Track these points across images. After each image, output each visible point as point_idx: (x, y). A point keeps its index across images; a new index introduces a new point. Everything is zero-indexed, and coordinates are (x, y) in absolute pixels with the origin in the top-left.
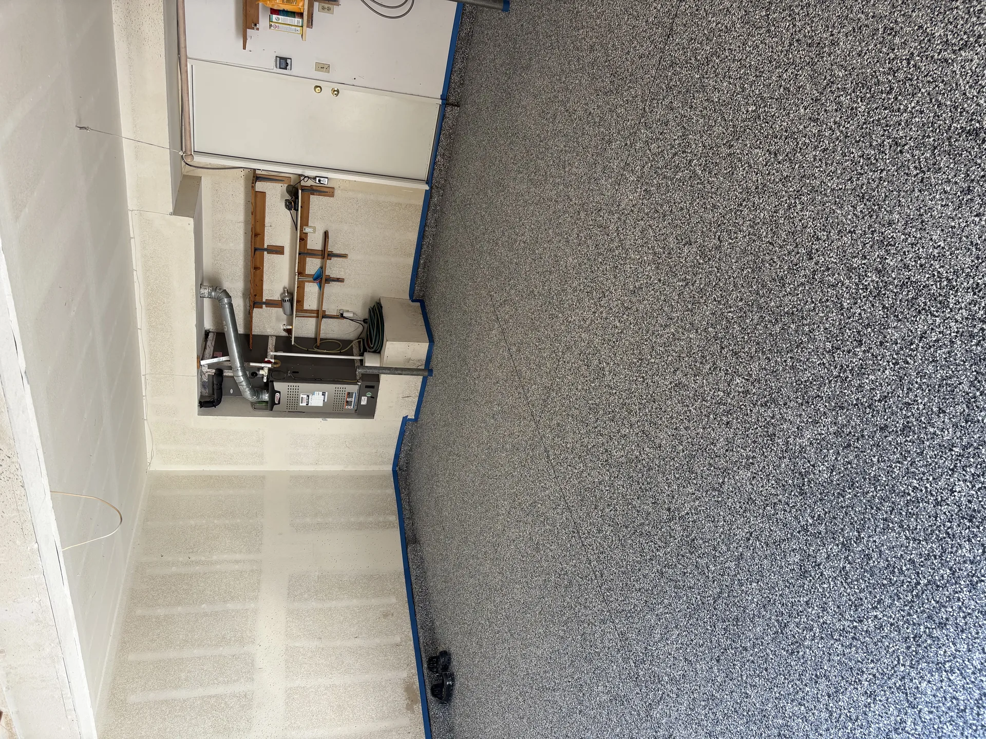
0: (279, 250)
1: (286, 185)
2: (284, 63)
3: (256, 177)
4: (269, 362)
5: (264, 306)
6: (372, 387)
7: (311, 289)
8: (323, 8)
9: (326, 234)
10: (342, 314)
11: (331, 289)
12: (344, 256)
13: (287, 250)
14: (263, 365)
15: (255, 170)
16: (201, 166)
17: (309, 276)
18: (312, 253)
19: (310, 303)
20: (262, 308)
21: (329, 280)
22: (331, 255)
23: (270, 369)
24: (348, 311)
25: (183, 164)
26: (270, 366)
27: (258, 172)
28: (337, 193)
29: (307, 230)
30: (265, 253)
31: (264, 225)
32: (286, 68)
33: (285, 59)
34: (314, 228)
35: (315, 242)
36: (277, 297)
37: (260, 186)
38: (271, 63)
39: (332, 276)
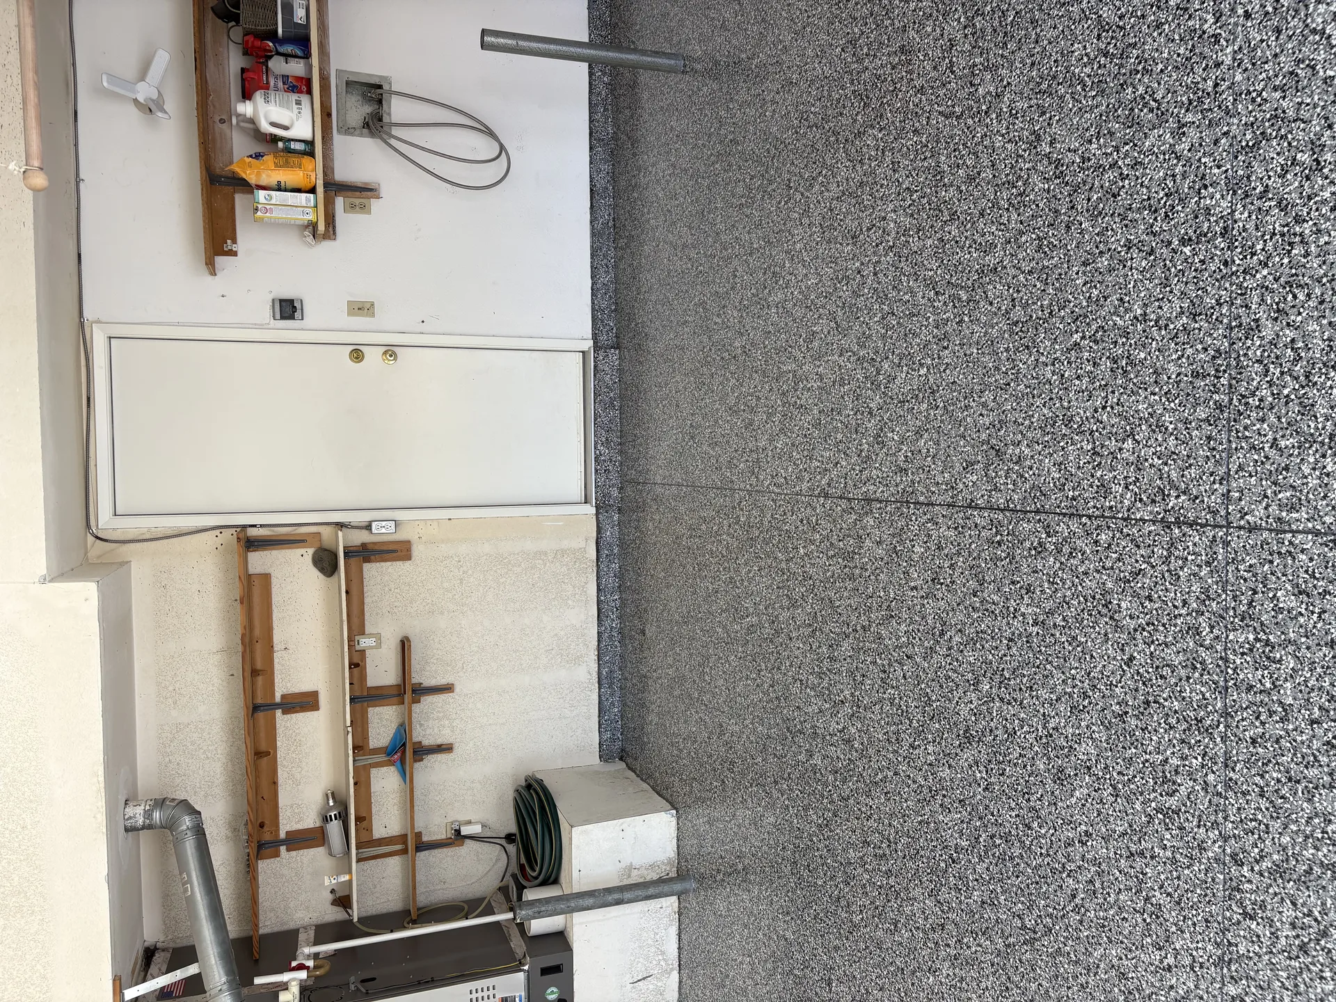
0: (306, 702)
1: (311, 551)
2: (288, 309)
3: (249, 542)
4: (301, 967)
5: (283, 849)
6: (557, 969)
7: (386, 781)
8: (353, 206)
9: (405, 645)
10: (458, 832)
11: (430, 772)
12: (447, 689)
13: (323, 700)
14: (285, 977)
15: (244, 527)
16: (130, 537)
17: (376, 751)
18: (378, 696)
19: (387, 822)
20: (277, 855)
21: (421, 752)
22: (421, 691)
24: (469, 823)
25: (90, 539)
27: (252, 532)
28: (417, 550)
29: (365, 642)
30: (279, 713)
31: (270, 648)
32: (292, 317)
33: (292, 301)
34: (378, 637)
35: (382, 672)
36: (310, 820)
37: (259, 561)
38: (265, 312)
39: (427, 741)
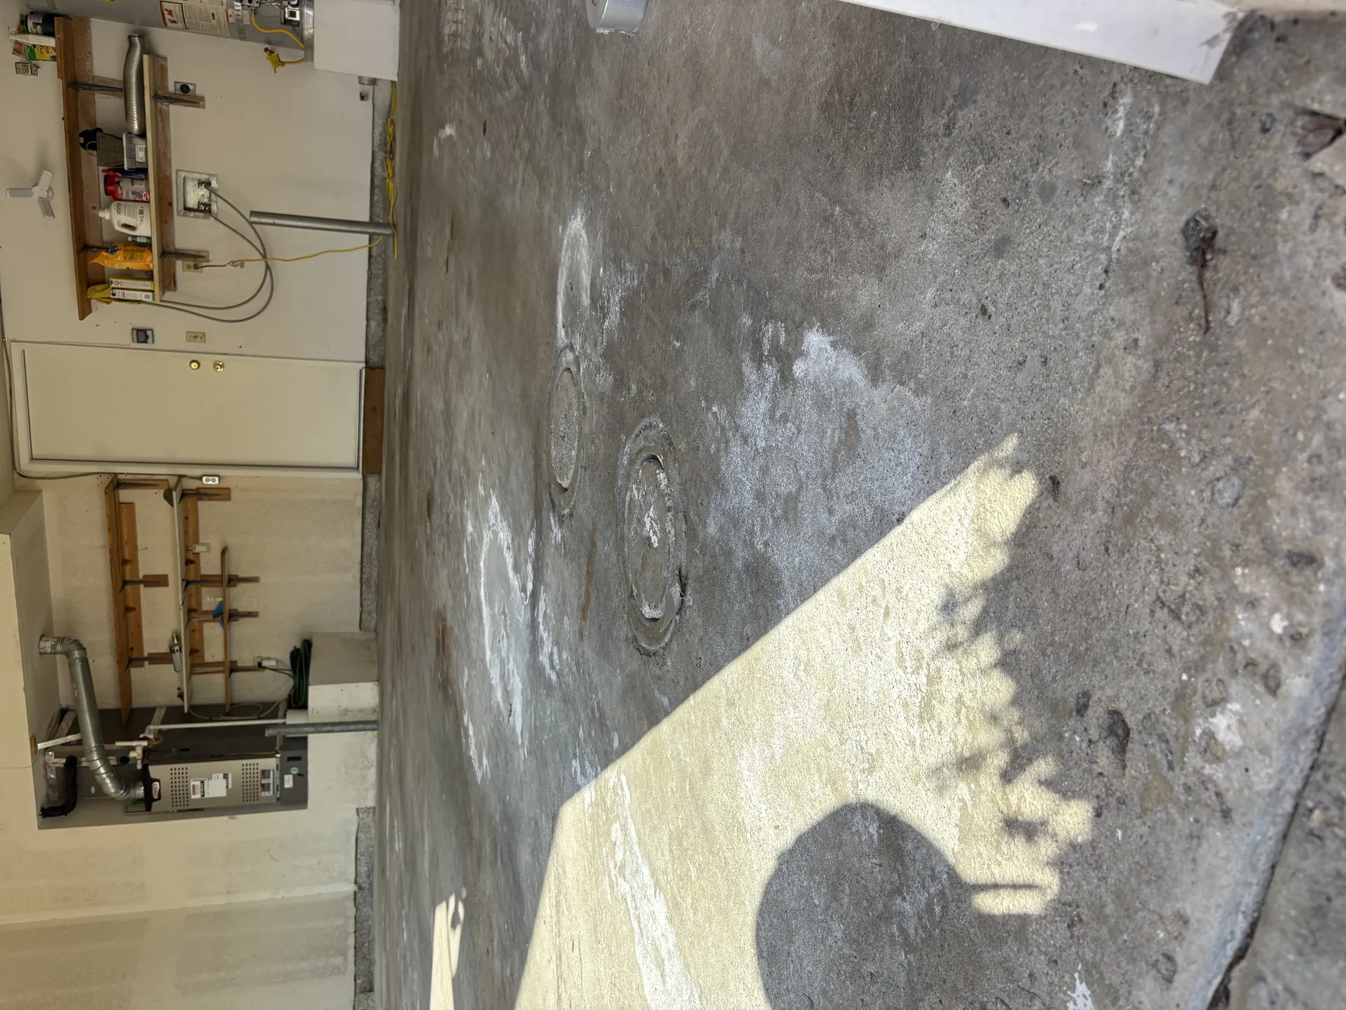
0: (159, 581)
1: (162, 492)
2: (142, 335)
3: (117, 484)
4: (145, 739)
5: (146, 663)
6: (299, 758)
7: (212, 632)
8: (189, 267)
9: (224, 551)
10: (260, 664)
11: (241, 628)
12: (254, 580)
13: (171, 580)
14: (134, 743)
15: (116, 474)
16: (41, 475)
17: (206, 613)
18: (208, 581)
19: (213, 651)
20: (142, 666)
21: (234, 616)
22: (233, 581)
23: (145, 750)
24: (269, 659)
25: (16, 476)
26: (145, 743)
27: (120, 477)
28: (234, 495)
29: (198, 549)
30: (142, 586)
31: (136, 548)
32: (145, 342)
33: (144, 331)
34: (208, 545)
35: (209, 565)
36: (164, 649)
37: (125, 495)
38: (126, 338)
39: (241, 609)
